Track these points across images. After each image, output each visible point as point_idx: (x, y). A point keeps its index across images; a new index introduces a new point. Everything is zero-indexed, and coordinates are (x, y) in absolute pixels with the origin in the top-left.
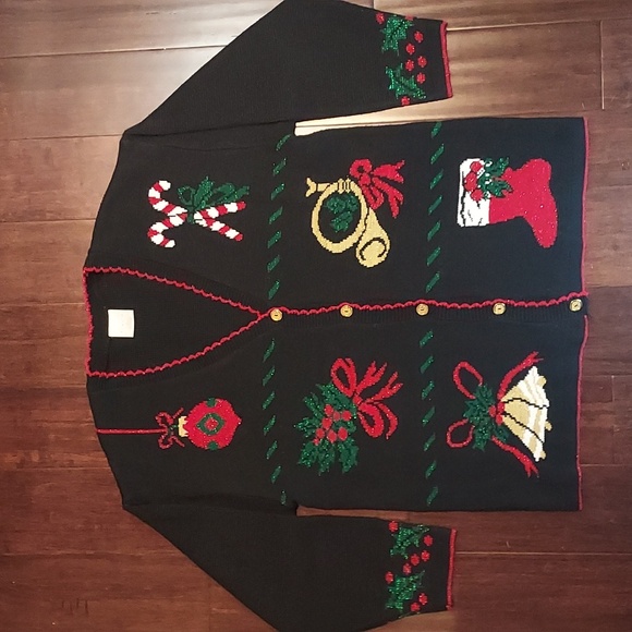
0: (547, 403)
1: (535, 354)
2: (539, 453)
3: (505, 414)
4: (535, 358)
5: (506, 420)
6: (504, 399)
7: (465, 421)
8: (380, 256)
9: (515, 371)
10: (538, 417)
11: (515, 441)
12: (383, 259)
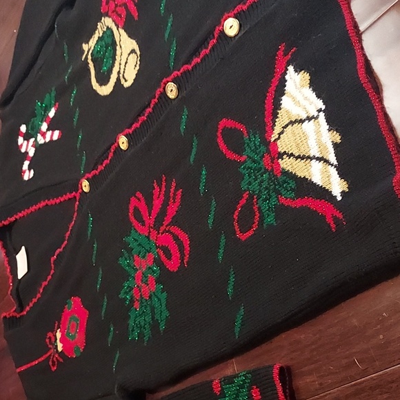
0: (320, 104)
1: (282, 47)
2: (337, 186)
3: (281, 156)
4: (285, 55)
5: (286, 164)
6: (274, 137)
7: (245, 196)
8: (136, 66)
9: (272, 89)
10: (318, 132)
11: (305, 186)
12: (138, 68)
